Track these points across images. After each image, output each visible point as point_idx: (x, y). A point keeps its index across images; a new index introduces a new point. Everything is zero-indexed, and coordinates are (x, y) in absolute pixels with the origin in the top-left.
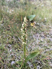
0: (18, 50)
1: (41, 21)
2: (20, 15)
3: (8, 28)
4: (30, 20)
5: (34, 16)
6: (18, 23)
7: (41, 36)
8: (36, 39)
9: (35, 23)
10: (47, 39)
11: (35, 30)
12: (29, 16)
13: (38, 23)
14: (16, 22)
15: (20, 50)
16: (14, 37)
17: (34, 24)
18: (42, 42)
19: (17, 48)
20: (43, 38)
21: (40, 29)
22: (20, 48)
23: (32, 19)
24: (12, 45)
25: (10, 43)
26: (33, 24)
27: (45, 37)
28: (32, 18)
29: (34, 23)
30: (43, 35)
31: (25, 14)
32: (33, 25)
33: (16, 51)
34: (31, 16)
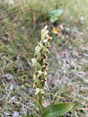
1: (73, 24)
2: (31, 10)
3: (6, 39)
4: (52, 21)
5: (60, 12)
6: (27, 28)
7: (73, 56)
8: (63, 61)
9: (62, 27)
10: (83, 62)
11: (60, 42)
12: (49, 12)
13: (67, 27)
14: (23, 25)
15: (30, 86)
16: (18, 58)
17: (60, 30)
18: (74, 68)
19: (25, 82)
20: (76, 59)
21: (70, 41)
23: (56, 19)
24: (13, 76)
25: (10, 71)
26: (58, 29)
27: (80, 57)
28: (56, 15)
29: (60, 28)
30: (77, 54)
31: (42, 7)
32: (58, 31)
33: (23, 89)
34: (54, 11)
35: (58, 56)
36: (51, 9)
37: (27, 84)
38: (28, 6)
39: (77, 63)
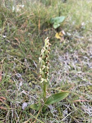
0: (34, 84)
1: (74, 29)
3: (15, 44)
4: (55, 27)
5: (62, 19)
7: (73, 59)
8: (64, 63)
9: (64, 33)
10: (82, 63)
11: (62, 46)
12: (53, 19)
13: (69, 32)
14: (29, 31)
15: (36, 83)
16: (26, 60)
17: (62, 35)
18: (74, 69)
19: (32, 80)
20: (76, 62)
21: (71, 45)
22: (36, 81)
23: (59, 25)
24: (22, 75)
25: (19, 71)
26: (60, 34)
27: (80, 59)
28: (59, 22)
29: (62, 33)
30: (77, 57)
32: (60, 36)
33: (30, 86)
34: (57, 18)
35: (60, 59)
36: (54, 16)
37: (33, 82)
38: (33, 14)
39: (77, 65)
